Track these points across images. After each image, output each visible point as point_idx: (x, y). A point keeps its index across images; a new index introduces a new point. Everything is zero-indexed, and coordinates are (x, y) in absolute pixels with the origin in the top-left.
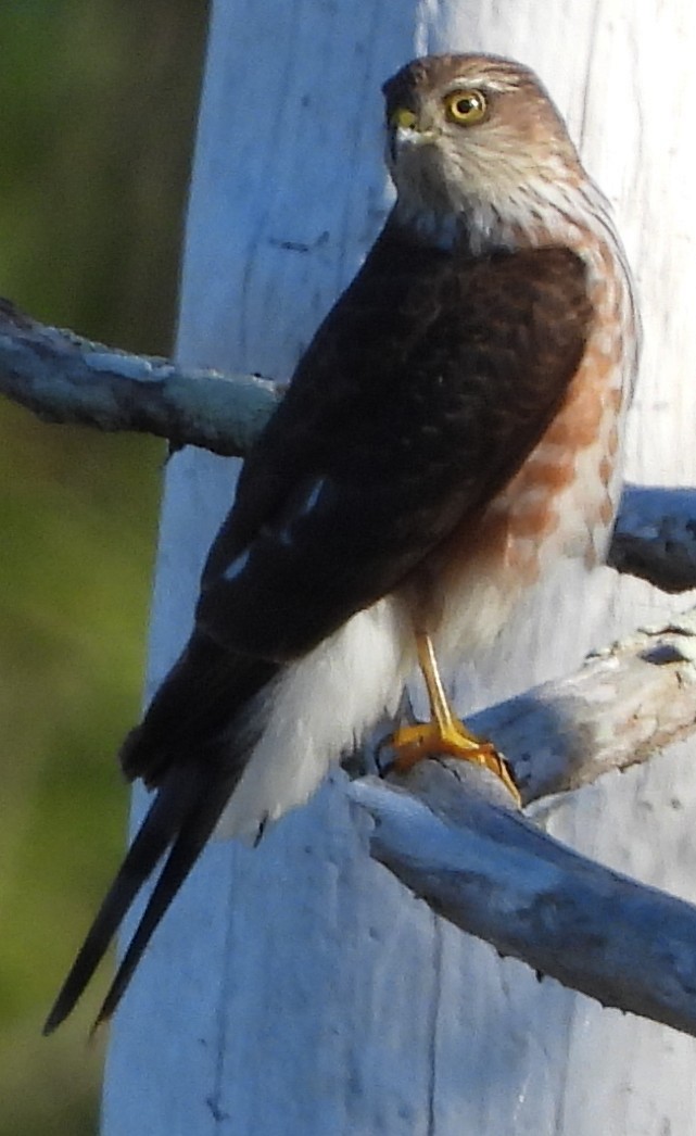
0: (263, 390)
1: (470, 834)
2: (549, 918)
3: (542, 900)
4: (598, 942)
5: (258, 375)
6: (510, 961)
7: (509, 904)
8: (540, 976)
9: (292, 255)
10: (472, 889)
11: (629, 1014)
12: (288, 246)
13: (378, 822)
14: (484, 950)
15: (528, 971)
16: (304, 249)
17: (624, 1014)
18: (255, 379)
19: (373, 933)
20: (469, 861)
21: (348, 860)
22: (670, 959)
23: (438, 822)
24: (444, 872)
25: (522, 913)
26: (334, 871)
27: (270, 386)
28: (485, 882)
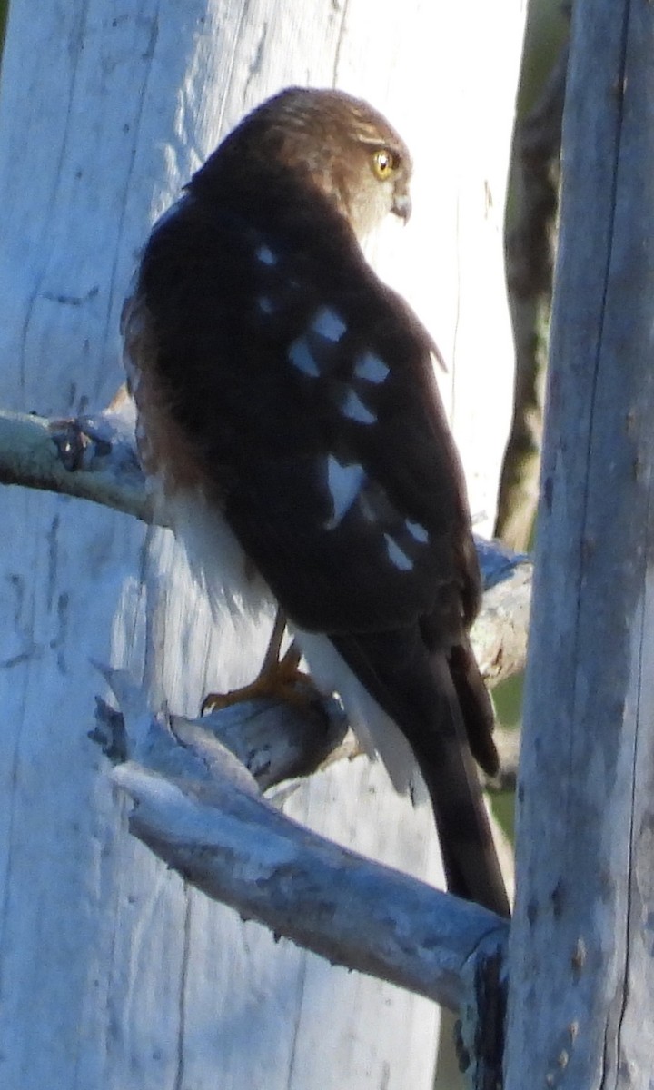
0: (39, 426)
1: (217, 812)
2: (286, 886)
3: (279, 871)
4: (328, 908)
5: (34, 413)
6: (252, 925)
7: (250, 874)
8: (277, 937)
9: (66, 309)
10: (219, 860)
11: (354, 972)
12: (62, 300)
13: (137, 803)
14: (229, 915)
15: (266, 933)
16: (76, 302)
17: (351, 970)
18: (32, 416)
19: (131, 900)
20: (216, 837)
21: (109, 836)
22: (390, 923)
23: (189, 803)
24: (193, 846)
25: (261, 883)
26: (98, 846)
27: (45, 423)
28: (230, 855)
